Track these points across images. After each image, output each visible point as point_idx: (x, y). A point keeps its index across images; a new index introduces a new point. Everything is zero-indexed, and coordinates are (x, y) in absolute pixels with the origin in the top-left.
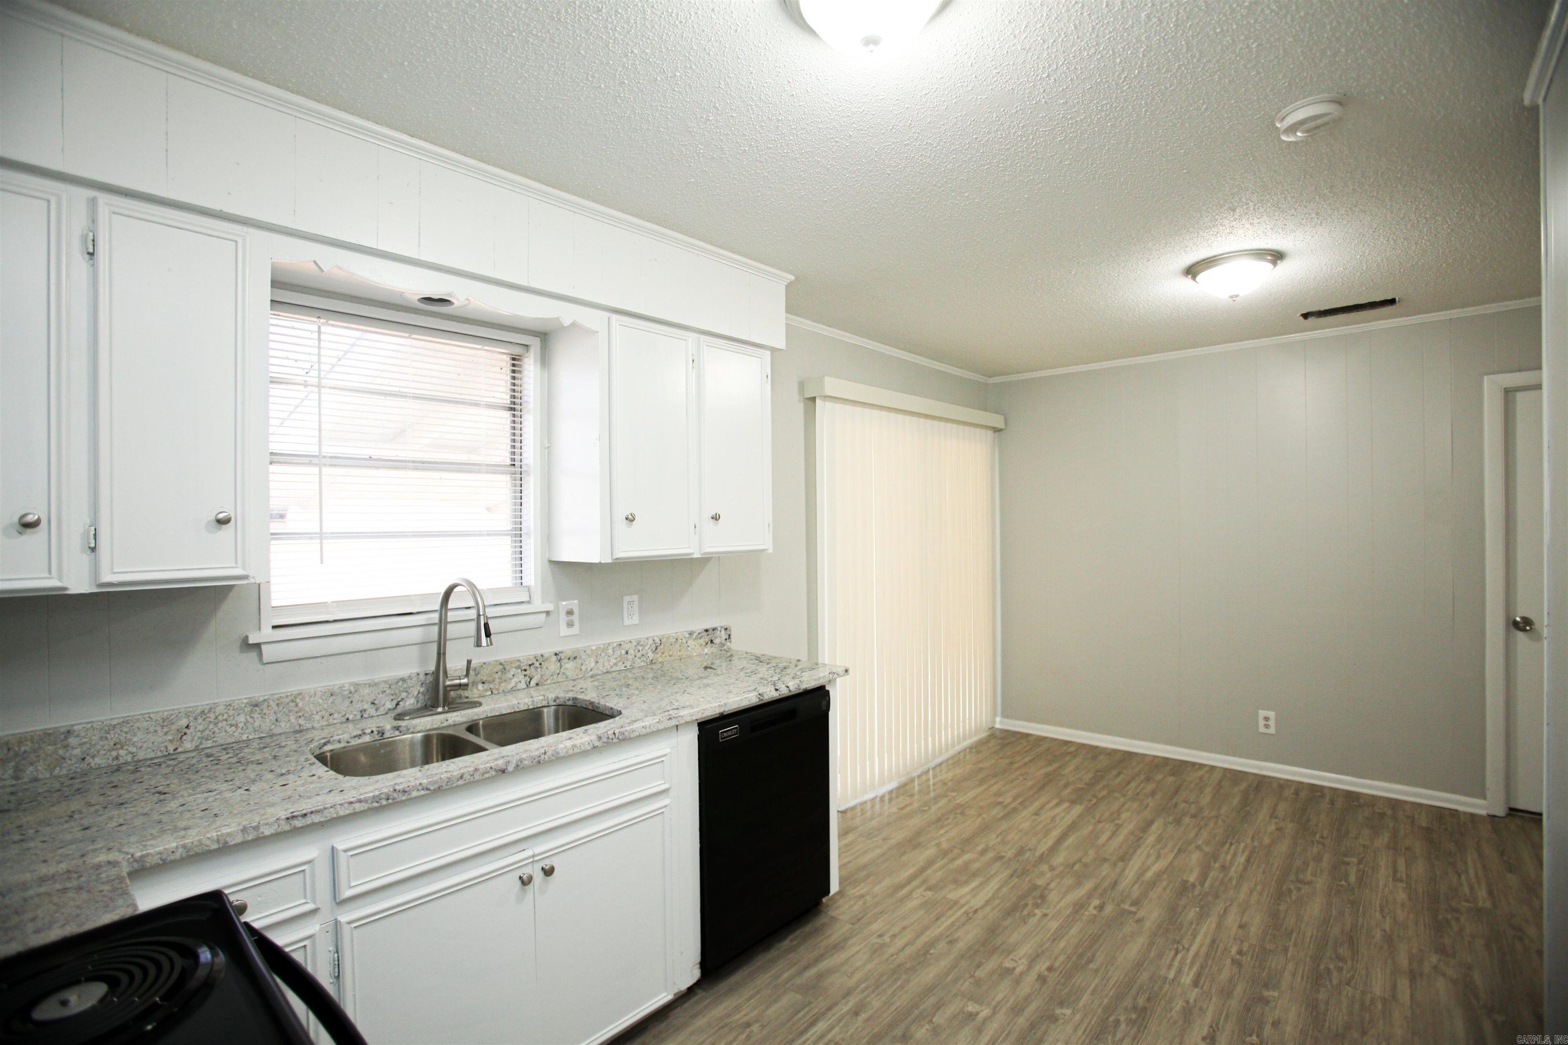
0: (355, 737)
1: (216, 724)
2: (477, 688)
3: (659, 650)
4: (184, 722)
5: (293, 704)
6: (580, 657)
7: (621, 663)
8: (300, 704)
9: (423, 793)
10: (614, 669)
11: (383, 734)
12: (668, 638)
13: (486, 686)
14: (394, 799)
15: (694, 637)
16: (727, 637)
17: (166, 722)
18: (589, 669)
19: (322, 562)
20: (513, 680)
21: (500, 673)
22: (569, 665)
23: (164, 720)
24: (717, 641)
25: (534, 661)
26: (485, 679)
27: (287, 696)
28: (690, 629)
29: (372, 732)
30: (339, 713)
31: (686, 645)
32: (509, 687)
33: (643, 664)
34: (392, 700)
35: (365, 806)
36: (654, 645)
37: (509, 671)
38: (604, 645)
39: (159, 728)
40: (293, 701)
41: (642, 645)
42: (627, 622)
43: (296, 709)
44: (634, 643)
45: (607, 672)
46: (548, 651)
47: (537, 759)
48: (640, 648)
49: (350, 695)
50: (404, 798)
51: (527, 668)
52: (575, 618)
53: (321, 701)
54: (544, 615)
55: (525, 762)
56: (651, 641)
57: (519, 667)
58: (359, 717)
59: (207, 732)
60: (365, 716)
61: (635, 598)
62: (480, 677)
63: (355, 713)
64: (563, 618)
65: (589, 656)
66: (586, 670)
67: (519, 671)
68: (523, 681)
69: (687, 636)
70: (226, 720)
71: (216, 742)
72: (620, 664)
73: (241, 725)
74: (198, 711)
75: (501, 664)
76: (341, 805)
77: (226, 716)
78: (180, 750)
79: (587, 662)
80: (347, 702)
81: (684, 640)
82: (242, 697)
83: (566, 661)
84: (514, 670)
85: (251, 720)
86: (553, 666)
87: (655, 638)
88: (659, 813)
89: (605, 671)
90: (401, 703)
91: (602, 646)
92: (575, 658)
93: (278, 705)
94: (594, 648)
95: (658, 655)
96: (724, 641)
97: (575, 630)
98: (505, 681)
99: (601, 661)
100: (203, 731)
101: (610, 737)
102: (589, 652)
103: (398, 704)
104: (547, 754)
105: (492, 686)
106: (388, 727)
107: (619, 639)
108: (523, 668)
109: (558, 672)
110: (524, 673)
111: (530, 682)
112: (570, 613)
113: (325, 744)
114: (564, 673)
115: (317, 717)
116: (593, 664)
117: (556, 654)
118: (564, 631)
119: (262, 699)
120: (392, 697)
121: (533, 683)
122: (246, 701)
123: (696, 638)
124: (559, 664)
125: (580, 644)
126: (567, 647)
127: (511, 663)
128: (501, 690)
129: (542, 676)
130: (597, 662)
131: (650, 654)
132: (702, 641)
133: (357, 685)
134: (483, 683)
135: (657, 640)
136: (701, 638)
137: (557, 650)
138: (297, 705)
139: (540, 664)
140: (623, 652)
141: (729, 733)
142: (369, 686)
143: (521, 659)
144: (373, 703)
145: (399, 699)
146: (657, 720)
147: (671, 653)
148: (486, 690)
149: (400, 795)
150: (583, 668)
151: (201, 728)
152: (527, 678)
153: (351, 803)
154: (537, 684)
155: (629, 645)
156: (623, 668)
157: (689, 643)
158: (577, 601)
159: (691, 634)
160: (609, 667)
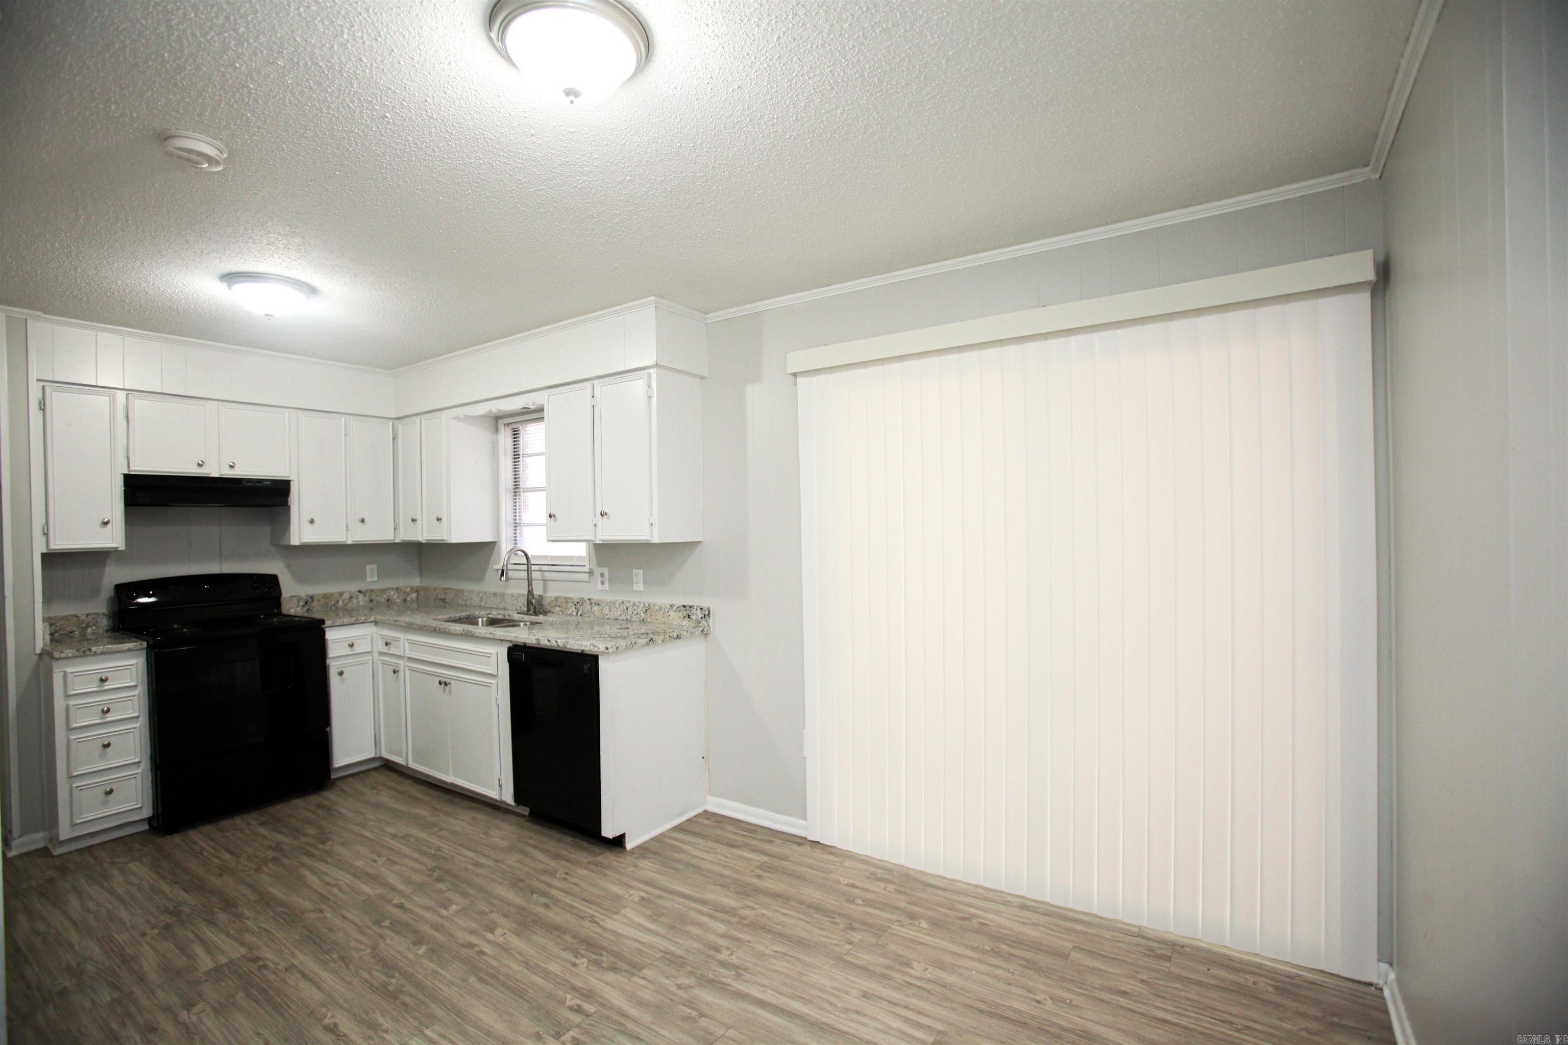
1: (488, 598)
3: (648, 612)
4: (482, 595)
5: (504, 597)
8: (506, 598)
10: (620, 618)
12: (654, 605)
15: (674, 609)
16: (703, 616)
17: (478, 593)
18: (606, 614)
22: (596, 608)
24: (694, 617)
25: (580, 601)
26: (559, 605)
27: (503, 593)
28: (673, 603)
31: (667, 614)
32: (570, 613)
33: (637, 620)
36: (644, 608)
37: (568, 604)
41: (637, 606)
42: (635, 589)
43: (505, 600)
44: (632, 604)
45: (616, 619)
46: (586, 597)
48: (636, 608)
49: (518, 598)
51: (577, 604)
52: (606, 579)
54: (588, 575)
56: (642, 605)
57: (573, 602)
61: (641, 572)
62: (557, 603)
64: (599, 579)
65: (606, 605)
66: (604, 614)
67: (573, 604)
69: (669, 607)
70: (490, 598)
72: (623, 615)
74: (484, 592)
75: (566, 599)
79: (604, 609)
81: (668, 611)
82: (493, 590)
83: (594, 605)
85: (494, 600)
86: (588, 606)
87: (645, 603)
89: (614, 618)
92: (598, 604)
94: (608, 600)
95: (647, 617)
96: (700, 619)
97: (605, 587)
98: (568, 608)
102: (606, 603)
105: (562, 610)
106: (506, 614)
107: (625, 599)
108: (575, 604)
109: (590, 610)
110: (575, 606)
111: (577, 613)
112: (602, 575)
114: (593, 612)
116: (608, 611)
117: (590, 600)
118: (600, 587)
121: (579, 614)
122: (493, 592)
124: (591, 606)
125: (609, 598)
126: (595, 597)
130: (610, 610)
131: (642, 614)
132: (680, 614)
135: (647, 605)
136: (680, 612)
137: (590, 597)
140: (625, 608)
147: (656, 617)
154: (581, 615)
155: (628, 604)
156: (625, 618)
157: (670, 613)
158: (607, 569)
159: (672, 606)
160: (617, 616)
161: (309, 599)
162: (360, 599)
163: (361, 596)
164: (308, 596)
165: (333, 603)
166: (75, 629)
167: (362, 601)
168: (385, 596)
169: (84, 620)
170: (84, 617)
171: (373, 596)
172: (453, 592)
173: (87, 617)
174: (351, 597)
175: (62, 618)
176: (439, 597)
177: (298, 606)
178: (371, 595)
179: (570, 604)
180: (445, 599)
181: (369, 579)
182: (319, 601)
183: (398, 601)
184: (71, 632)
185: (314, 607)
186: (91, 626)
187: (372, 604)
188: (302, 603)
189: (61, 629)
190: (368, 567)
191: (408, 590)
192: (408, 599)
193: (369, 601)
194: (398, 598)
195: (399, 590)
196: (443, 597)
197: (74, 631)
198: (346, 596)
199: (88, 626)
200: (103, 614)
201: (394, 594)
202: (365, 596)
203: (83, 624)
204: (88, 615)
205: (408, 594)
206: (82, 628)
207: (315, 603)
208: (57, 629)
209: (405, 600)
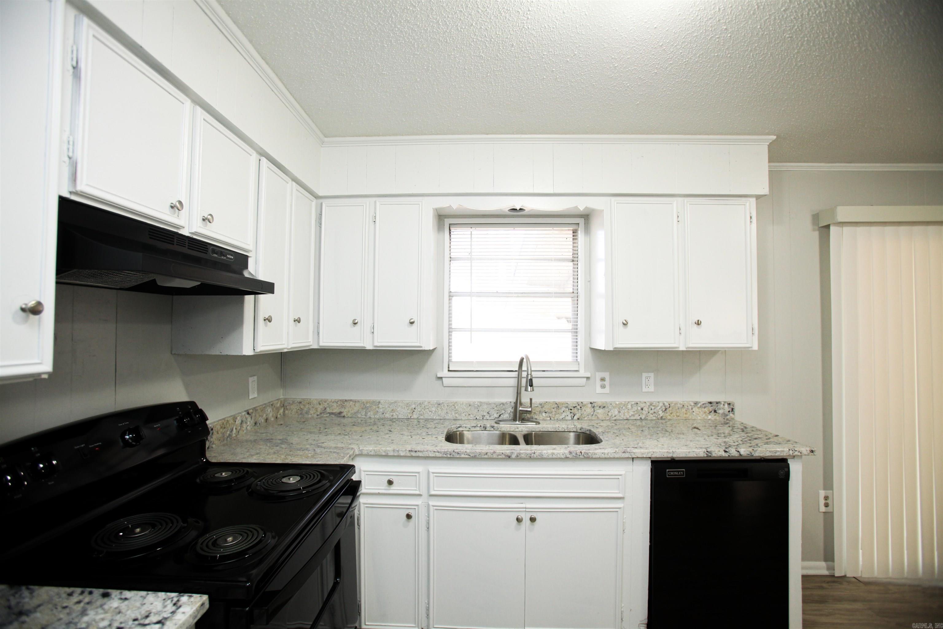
0: (473, 427)
1: (424, 409)
2: (542, 415)
3: (668, 411)
4: (413, 406)
5: (453, 407)
6: (608, 407)
7: (638, 415)
8: (456, 407)
9: (467, 456)
10: (632, 418)
11: (486, 428)
12: (676, 404)
13: (547, 414)
14: (453, 455)
15: (699, 406)
16: (730, 410)
17: (408, 405)
18: (613, 415)
19: (471, 342)
20: (563, 414)
21: (555, 409)
22: (600, 411)
23: (407, 404)
24: (721, 411)
25: (577, 405)
26: (546, 411)
27: (451, 403)
28: (698, 400)
29: (481, 426)
30: (473, 415)
31: (691, 411)
32: (561, 417)
33: (654, 418)
34: (497, 413)
35: (440, 455)
36: (664, 407)
37: (561, 409)
38: (625, 402)
39: (405, 407)
40: (453, 405)
41: (654, 406)
42: (644, 390)
43: (455, 409)
44: (648, 404)
45: (627, 419)
46: (586, 400)
47: (529, 456)
48: (653, 408)
49: (478, 407)
50: (458, 456)
51: (572, 408)
52: (607, 383)
53: (465, 408)
54: (585, 379)
55: (522, 455)
56: (661, 404)
57: (567, 407)
58: (481, 418)
59: (421, 412)
60: (484, 418)
61: (652, 375)
62: (544, 409)
63: (480, 416)
64: (598, 383)
65: (614, 407)
66: (612, 415)
67: (567, 409)
68: (570, 416)
69: (693, 404)
70: (428, 409)
71: (424, 417)
72: (636, 415)
73: (434, 412)
74: (419, 403)
75: (556, 404)
76: (430, 451)
77: (428, 407)
78: (412, 417)
79: (612, 411)
80: (476, 410)
81: (690, 407)
82: (434, 400)
83: (598, 408)
84: (564, 408)
85: (437, 410)
86: (588, 410)
87: (665, 403)
88: (615, 511)
89: (625, 418)
90: (501, 415)
91: (623, 402)
92: (604, 407)
93: (447, 406)
94: (617, 403)
95: (667, 415)
96: (727, 413)
97: (607, 390)
98: (559, 414)
99: (622, 412)
100: (420, 411)
101: (578, 454)
102: (614, 405)
103: (500, 416)
104: (536, 454)
105: (551, 415)
106: (488, 426)
107: (637, 400)
108: (570, 408)
109: (592, 414)
110: (570, 411)
111: (574, 417)
112: (603, 379)
113: (459, 427)
114: (596, 415)
115: (463, 415)
116: (616, 413)
117: (591, 403)
118: (599, 390)
119: (441, 402)
120: (498, 412)
121: (576, 418)
122: (435, 402)
123: (701, 407)
124: (593, 409)
125: (608, 400)
126: (599, 400)
127: (563, 404)
128: (556, 418)
129: (581, 414)
130: (619, 412)
131: (660, 412)
132: (706, 410)
133: (481, 402)
134: (546, 413)
135: (667, 404)
136: (705, 407)
137: (592, 401)
138: (455, 408)
139: (581, 407)
140: (639, 408)
141: (676, 473)
142: (487, 404)
143: (569, 403)
144: (488, 413)
145: (501, 413)
146: (614, 451)
147: (678, 414)
148: (547, 417)
149: (456, 454)
150: (610, 414)
151: (419, 410)
152: (572, 414)
153: (434, 452)
154: (578, 419)
155: (644, 404)
156: (639, 418)
157: (694, 410)
158: (608, 373)
159: (696, 403)
160: (628, 416)
163: (249, 418)
167: (250, 424)
168: (264, 415)
171: (258, 417)
172: (357, 405)
174: (242, 422)
176: (328, 410)
178: (255, 415)
179: (564, 409)
180: (340, 413)
181: (252, 396)
183: (272, 419)
187: (256, 427)
190: (251, 380)
191: (278, 405)
193: (254, 424)
194: (272, 415)
195: (272, 406)
196: (337, 410)
198: (238, 421)
201: (270, 411)
209: (277, 417)
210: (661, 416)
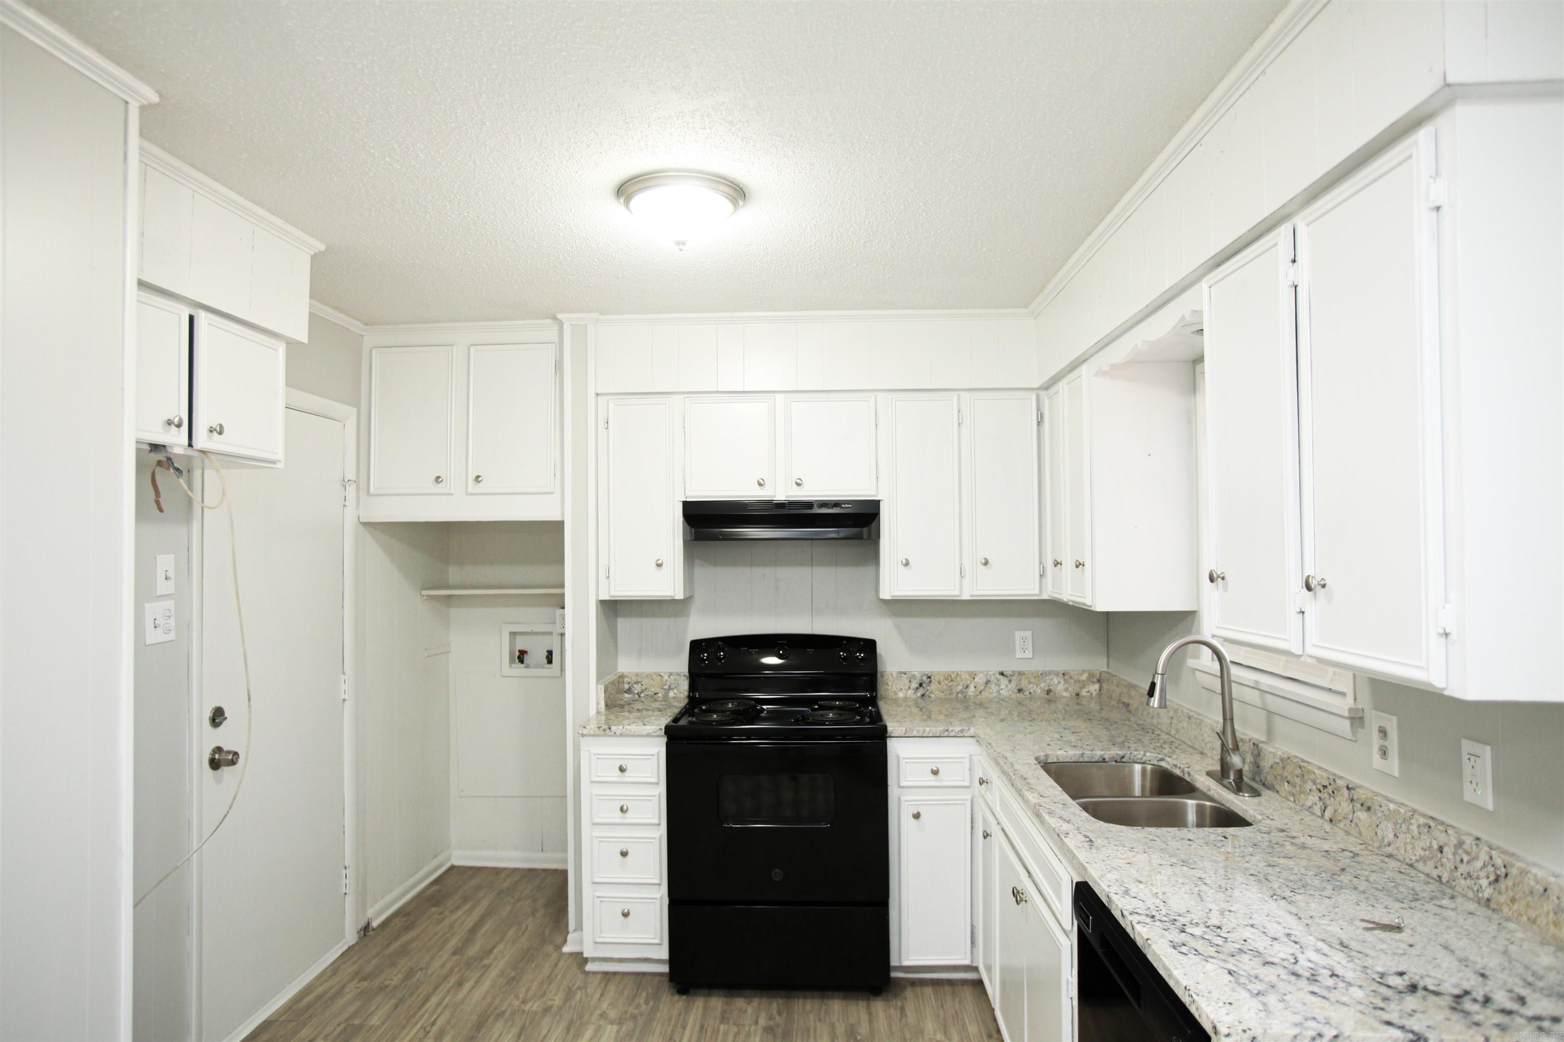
2: (1284, 785)
13: (1290, 788)
32: (1307, 804)
37: (1306, 782)
51: (1321, 788)
52: (1390, 747)
54: (1347, 722)
57: (1314, 782)
61: (1484, 751)
64: (1375, 740)
65: (1387, 817)
66: (1383, 839)
67: (1318, 788)
68: (1321, 806)
72: (1431, 864)
75: (1304, 769)
79: (1382, 826)
82: (1187, 708)
83: (1361, 806)
84: (1311, 783)
86: (1347, 805)
89: (1407, 860)
91: (1401, 810)
92: (1370, 808)
94: (1392, 806)
98: (1307, 794)
99: (1401, 837)
102: (1389, 809)
105: (1297, 793)
107: (1438, 815)
109: (1352, 817)
110: (1321, 795)
112: (1383, 732)
114: (1357, 825)
116: (1391, 836)
117: (1349, 788)
121: (1327, 815)
124: (1352, 806)
126: (1367, 786)
127: (1311, 772)
128: (1303, 805)
129: (1337, 812)
130: (1396, 835)
131: (1484, 882)
134: (1291, 784)
135: (1497, 860)
137: (1353, 783)
139: (1335, 793)
140: (1434, 844)
143: (1318, 772)
147: (1528, 910)
150: (1380, 833)
152: (1323, 804)
154: (1333, 822)
156: (1435, 873)
158: (1394, 719)
160: (1414, 858)
161: (925, 678)
162: (1003, 686)
163: (1004, 681)
164: (925, 675)
165: (960, 688)
166: (658, 690)
167: (1006, 689)
168: (1042, 685)
169: (666, 681)
170: (666, 677)
171: (1024, 684)
173: (669, 677)
174: (988, 682)
175: (647, 676)
177: (909, 688)
178: (1020, 680)
179: (1309, 785)
181: (1019, 655)
182: (939, 683)
183: (1065, 694)
184: (655, 694)
185: (932, 692)
186: (673, 689)
187: (1021, 695)
188: (914, 685)
189: (646, 689)
190: (1018, 635)
191: (1084, 677)
192: (1084, 693)
193: (1016, 690)
194: (1066, 690)
195: (1066, 677)
197: (657, 693)
198: (981, 679)
199: (670, 688)
200: (685, 676)
201: (1059, 682)
202: (1010, 681)
203: (665, 685)
204: (671, 674)
205: (1083, 684)
206: (665, 689)
207: (933, 687)
208: (643, 688)
209: (1078, 695)
210: (1486, 895)
